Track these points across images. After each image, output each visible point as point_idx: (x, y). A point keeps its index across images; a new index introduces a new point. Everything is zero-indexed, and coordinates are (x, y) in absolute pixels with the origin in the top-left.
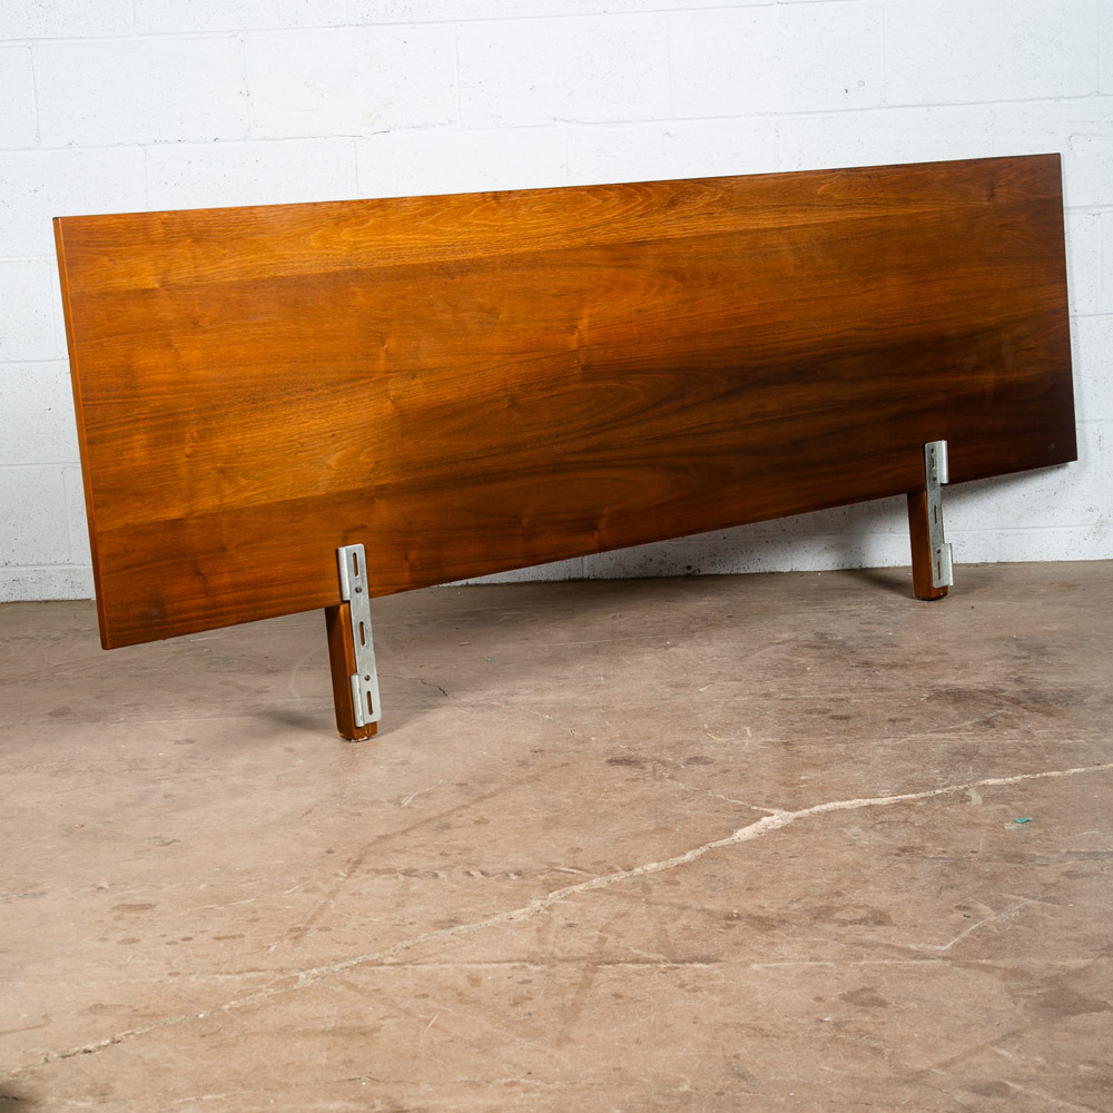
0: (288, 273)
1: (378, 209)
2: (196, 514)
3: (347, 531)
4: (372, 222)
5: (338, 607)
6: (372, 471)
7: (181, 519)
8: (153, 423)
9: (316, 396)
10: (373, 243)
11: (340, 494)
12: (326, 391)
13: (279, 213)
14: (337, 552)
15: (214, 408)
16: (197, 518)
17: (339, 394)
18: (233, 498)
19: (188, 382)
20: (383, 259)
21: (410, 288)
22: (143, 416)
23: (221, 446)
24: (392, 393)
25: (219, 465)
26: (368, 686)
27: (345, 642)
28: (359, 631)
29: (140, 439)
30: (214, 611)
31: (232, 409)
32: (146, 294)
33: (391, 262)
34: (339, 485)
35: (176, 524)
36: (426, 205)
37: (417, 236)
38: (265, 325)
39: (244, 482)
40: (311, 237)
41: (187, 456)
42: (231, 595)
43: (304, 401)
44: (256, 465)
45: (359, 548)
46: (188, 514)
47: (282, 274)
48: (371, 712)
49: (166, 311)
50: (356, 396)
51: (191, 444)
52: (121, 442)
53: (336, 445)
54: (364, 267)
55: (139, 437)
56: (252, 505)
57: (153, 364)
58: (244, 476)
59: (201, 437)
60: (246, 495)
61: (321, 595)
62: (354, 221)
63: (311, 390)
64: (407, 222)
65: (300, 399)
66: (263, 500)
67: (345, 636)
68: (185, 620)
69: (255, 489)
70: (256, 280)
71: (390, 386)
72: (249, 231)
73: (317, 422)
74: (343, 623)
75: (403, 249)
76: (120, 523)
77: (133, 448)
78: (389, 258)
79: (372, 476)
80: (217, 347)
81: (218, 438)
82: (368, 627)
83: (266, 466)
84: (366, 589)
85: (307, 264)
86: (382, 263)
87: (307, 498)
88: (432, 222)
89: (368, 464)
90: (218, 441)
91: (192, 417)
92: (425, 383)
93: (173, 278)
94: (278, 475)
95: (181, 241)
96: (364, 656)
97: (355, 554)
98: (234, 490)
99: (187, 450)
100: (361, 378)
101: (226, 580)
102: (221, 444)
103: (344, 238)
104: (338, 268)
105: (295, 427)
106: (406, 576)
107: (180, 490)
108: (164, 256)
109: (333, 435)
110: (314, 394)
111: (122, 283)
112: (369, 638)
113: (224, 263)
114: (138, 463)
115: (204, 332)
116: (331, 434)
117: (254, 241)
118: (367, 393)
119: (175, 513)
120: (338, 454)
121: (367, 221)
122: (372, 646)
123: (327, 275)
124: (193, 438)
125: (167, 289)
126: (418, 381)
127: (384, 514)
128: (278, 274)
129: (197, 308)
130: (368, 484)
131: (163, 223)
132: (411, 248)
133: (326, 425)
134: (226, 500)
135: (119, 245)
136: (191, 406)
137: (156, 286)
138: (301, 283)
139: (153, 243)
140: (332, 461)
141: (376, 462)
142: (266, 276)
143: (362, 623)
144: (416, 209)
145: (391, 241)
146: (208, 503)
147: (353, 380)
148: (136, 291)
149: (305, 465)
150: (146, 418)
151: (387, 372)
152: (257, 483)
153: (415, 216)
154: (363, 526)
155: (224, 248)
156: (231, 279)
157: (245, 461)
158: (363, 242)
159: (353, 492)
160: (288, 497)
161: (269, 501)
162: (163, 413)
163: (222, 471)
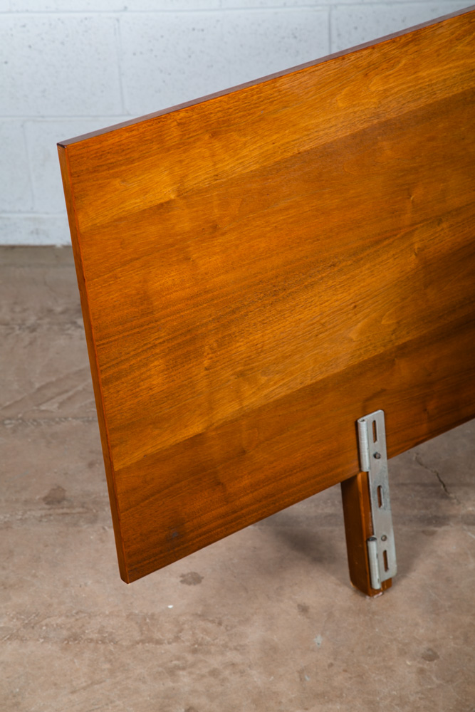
0: (312, 145)
1: (411, 45)
2: (216, 425)
3: (368, 400)
4: (404, 62)
5: (355, 477)
6: (394, 331)
7: (200, 435)
8: (170, 345)
9: (338, 271)
10: (404, 86)
11: (362, 365)
12: (349, 263)
13: (303, 79)
14: (356, 425)
15: (234, 312)
16: (217, 429)
17: (362, 262)
18: (253, 398)
19: (207, 292)
20: (415, 100)
21: (441, 126)
22: (161, 340)
23: (239, 349)
24: (416, 246)
25: (239, 369)
26: (384, 546)
27: (362, 508)
28: (376, 496)
29: (158, 364)
30: (234, 516)
31: (252, 308)
32: (163, 208)
33: (423, 102)
34: (359, 356)
35: (197, 440)
36: (462, 25)
37: (451, 65)
38: (287, 209)
39: (263, 379)
40: (338, 97)
41: (206, 369)
42: (251, 495)
43: (325, 279)
44: (276, 359)
45: (378, 416)
46: (207, 428)
47: (307, 147)
48: (386, 568)
49: (183, 221)
50: (380, 259)
51: (210, 356)
52: (137, 373)
53: (358, 316)
54: (393, 115)
55: (156, 363)
56: (272, 400)
57: (170, 283)
58: (264, 373)
59: (220, 345)
60: (265, 392)
61: (340, 470)
62: (384, 66)
63: (334, 265)
64: (441, 52)
65: (322, 278)
66: (283, 392)
67: (362, 503)
68: (205, 533)
69: (275, 383)
70: (277, 163)
71: (415, 239)
72: (271, 108)
73: (339, 297)
74: (361, 490)
75: (436, 84)
76: (138, 455)
77: (150, 377)
78: (419, 98)
79: (393, 337)
80: (237, 246)
81: (238, 342)
82: (386, 489)
83: (287, 357)
84: (384, 453)
85: (333, 129)
86: (413, 106)
87: (328, 377)
88: (469, 43)
89: (389, 326)
90: (238, 344)
91: (210, 327)
92: (451, 226)
93: (190, 183)
94: (298, 363)
95: (198, 139)
96: (381, 517)
97: (374, 422)
98: (254, 390)
99: (206, 363)
100: (386, 239)
101: (246, 482)
102: (241, 347)
103: (373, 89)
104: (365, 125)
105: (317, 309)
106: (424, 428)
107: (199, 406)
108: (181, 161)
109: (355, 307)
110: (336, 269)
111: (136, 203)
112: (386, 499)
113: (244, 152)
114: (156, 390)
115: (223, 234)
116: (353, 305)
117: (276, 119)
118: (391, 253)
119: (196, 428)
120: (359, 325)
121: (399, 62)
122: (389, 507)
123: (354, 136)
124: (211, 349)
125: (185, 198)
126: (444, 225)
127: (405, 371)
128: (302, 149)
129: (216, 211)
130: (390, 346)
131: (179, 124)
132: (445, 80)
133: (348, 298)
134: (246, 403)
135: (132, 162)
136: (210, 315)
137: (173, 197)
138: (326, 153)
139: (169, 150)
140: (353, 335)
141: (398, 323)
142: (290, 154)
143: (379, 487)
144: (452, 33)
145: (423, 78)
146: (227, 410)
147: (377, 242)
148: (151, 208)
149: (325, 345)
150: (164, 342)
151: (412, 225)
152: (277, 377)
153: (451, 41)
154: (383, 390)
155: (245, 135)
156: (253, 168)
157: (264, 358)
158: (392, 88)
159: (372, 360)
160: (308, 382)
161: (289, 392)
162: (180, 332)
163: (241, 374)
